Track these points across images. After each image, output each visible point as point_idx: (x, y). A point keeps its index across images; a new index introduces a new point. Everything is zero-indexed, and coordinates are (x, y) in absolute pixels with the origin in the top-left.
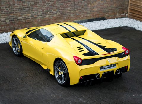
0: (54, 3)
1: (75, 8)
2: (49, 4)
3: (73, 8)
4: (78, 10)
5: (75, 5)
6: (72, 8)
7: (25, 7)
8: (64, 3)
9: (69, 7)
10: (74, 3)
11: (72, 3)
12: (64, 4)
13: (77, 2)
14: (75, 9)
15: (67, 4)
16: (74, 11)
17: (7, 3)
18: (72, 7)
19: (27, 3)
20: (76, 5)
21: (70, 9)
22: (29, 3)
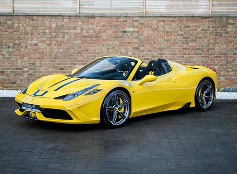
0: (190, 57)
1: (227, 68)
2: (183, 57)
3: (225, 67)
4: (233, 71)
5: (227, 63)
6: (222, 68)
7: (144, 58)
8: (207, 58)
9: (217, 65)
10: (227, 60)
11: (221, 60)
12: (208, 60)
13: (232, 59)
14: (228, 70)
15: (213, 60)
16: (226, 73)
17: (116, 50)
18: (222, 65)
19: (147, 53)
20: (229, 62)
21: (219, 68)
22: (150, 53)
